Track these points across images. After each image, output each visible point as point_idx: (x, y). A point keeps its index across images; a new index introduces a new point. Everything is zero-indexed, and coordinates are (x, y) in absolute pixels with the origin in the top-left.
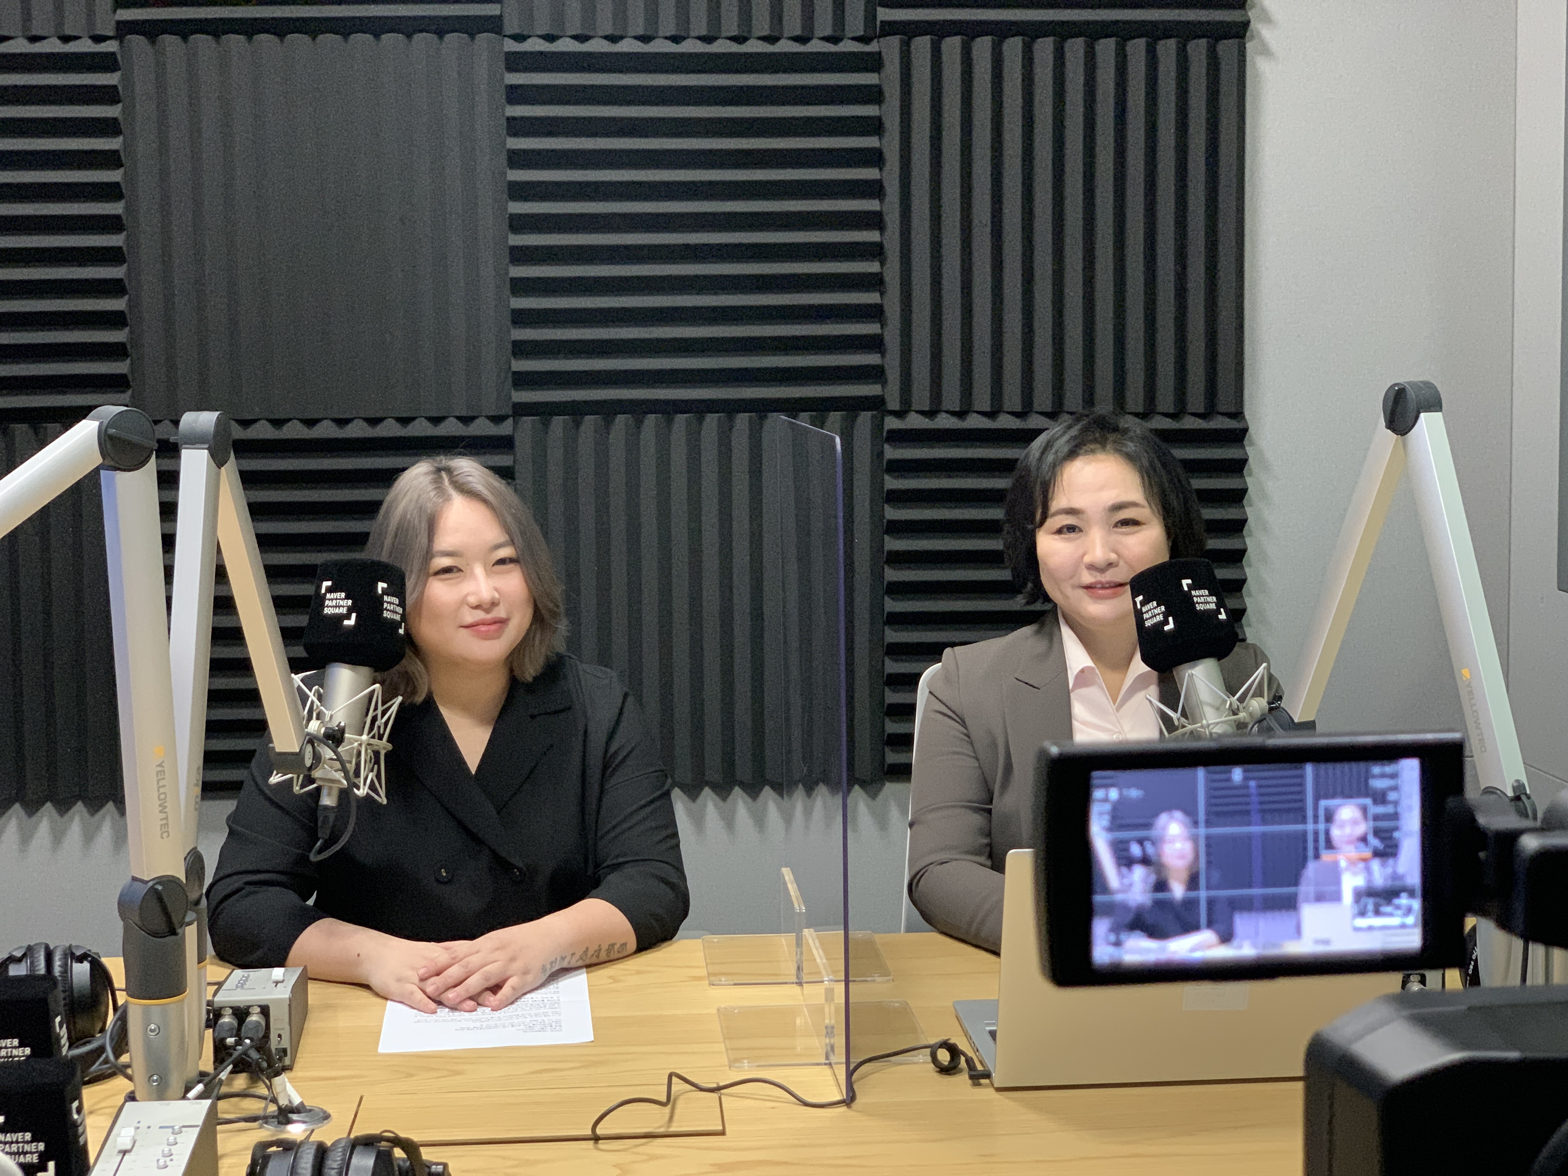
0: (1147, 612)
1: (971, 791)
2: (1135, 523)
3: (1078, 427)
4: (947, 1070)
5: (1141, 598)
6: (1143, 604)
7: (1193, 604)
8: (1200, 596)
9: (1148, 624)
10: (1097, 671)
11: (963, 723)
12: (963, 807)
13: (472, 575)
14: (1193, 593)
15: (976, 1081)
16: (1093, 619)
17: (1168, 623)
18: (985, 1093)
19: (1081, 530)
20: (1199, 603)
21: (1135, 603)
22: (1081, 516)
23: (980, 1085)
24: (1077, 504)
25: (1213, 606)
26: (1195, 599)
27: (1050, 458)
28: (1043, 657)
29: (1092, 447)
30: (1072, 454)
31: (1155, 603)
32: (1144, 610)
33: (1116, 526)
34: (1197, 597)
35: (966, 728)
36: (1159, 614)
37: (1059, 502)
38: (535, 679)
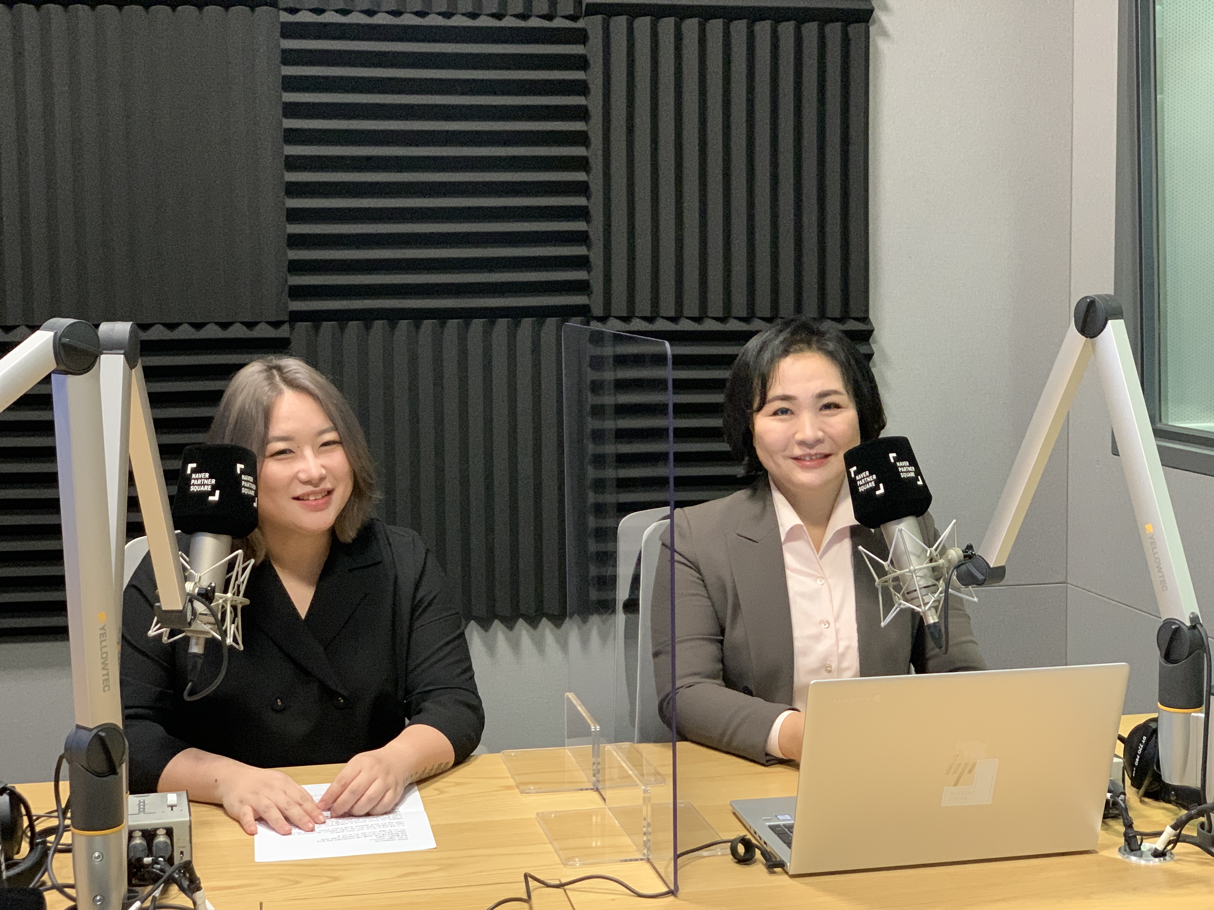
0: (861, 480)
1: (708, 626)
2: (837, 406)
3: (789, 330)
4: (745, 860)
5: (855, 468)
6: (857, 473)
7: (898, 473)
8: (903, 467)
9: (861, 489)
10: (805, 528)
11: (699, 572)
12: (703, 639)
13: (303, 457)
14: (898, 464)
15: (771, 870)
16: (803, 486)
17: (879, 489)
18: (780, 879)
19: (792, 413)
20: (903, 472)
21: (849, 473)
22: (794, 402)
23: (775, 873)
24: (790, 392)
25: (912, 475)
26: (900, 469)
27: (767, 355)
28: (760, 517)
29: (801, 346)
30: (786, 352)
31: (867, 473)
32: (857, 478)
33: (821, 409)
34: (901, 467)
35: (701, 575)
36: (871, 482)
37: (776, 390)
38: (354, 540)
